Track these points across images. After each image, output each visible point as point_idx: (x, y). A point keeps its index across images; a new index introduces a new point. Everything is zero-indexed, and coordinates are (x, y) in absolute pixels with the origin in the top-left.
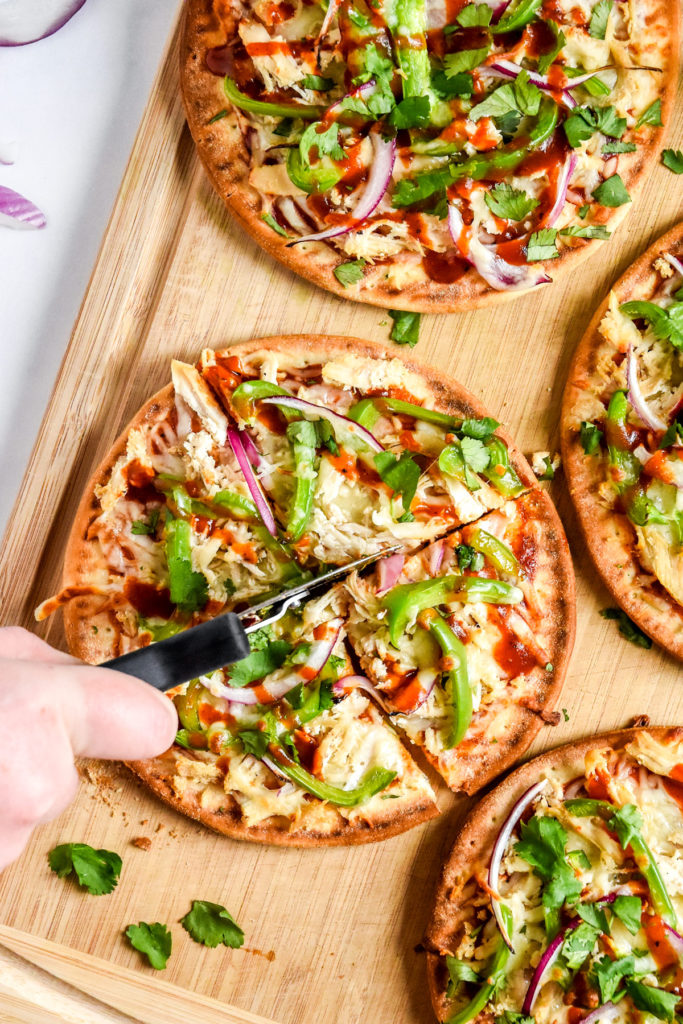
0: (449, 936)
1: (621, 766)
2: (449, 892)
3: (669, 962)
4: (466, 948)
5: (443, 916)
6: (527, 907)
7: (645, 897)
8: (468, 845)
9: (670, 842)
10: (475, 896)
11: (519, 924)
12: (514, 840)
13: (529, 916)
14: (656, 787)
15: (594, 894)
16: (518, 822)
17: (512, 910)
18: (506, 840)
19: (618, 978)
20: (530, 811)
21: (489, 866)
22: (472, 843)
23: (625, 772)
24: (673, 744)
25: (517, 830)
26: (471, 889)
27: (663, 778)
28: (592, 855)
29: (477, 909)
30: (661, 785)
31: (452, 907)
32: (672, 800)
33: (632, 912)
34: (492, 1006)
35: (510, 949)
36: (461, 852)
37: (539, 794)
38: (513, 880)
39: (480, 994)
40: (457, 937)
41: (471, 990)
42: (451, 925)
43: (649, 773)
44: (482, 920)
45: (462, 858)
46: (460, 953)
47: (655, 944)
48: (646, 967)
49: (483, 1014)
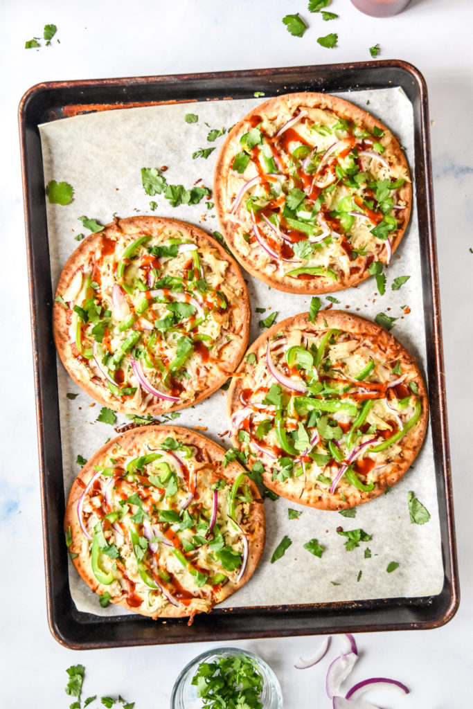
0: (255, 508)
1: (211, 595)
2: (260, 525)
3: (167, 532)
4: (247, 507)
5: (259, 515)
6: (228, 531)
7: (184, 553)
8: (256, 548)
9: (182, 574)
10: (249, 527)
11: (229, 524)
12: (242, 555)
13: (225, 528)
14: (195, 592)
15: (204, 547)
16: (242, 562)
17: (233, 530)
18: (245, 555)
19: (184, 521)
20: (240, 567)
21: (248, 541)
22: (257, 546)
23: (209, 593)
24: (194, 610)
25: (242, 559)
26: (252, 529)
27: (193, 597)
28: (210, 559)
29: (247, 522)
30: (193, 594)
31: (257, 520)
32: (187, 590)
33: (186, 544)
34: (230, 488)
35: (230, 517)
36: (261, 542)
37: (239, 574)
38: (237, 539)
40: (252, 509)
41: (240, 491)
42: (256, 513)
43: (199, 597)
44: (244, 520)
45: (259, 540)
46: (248, 505)
47: (174, 537)
48: (175, 527)
49: (232, 484)
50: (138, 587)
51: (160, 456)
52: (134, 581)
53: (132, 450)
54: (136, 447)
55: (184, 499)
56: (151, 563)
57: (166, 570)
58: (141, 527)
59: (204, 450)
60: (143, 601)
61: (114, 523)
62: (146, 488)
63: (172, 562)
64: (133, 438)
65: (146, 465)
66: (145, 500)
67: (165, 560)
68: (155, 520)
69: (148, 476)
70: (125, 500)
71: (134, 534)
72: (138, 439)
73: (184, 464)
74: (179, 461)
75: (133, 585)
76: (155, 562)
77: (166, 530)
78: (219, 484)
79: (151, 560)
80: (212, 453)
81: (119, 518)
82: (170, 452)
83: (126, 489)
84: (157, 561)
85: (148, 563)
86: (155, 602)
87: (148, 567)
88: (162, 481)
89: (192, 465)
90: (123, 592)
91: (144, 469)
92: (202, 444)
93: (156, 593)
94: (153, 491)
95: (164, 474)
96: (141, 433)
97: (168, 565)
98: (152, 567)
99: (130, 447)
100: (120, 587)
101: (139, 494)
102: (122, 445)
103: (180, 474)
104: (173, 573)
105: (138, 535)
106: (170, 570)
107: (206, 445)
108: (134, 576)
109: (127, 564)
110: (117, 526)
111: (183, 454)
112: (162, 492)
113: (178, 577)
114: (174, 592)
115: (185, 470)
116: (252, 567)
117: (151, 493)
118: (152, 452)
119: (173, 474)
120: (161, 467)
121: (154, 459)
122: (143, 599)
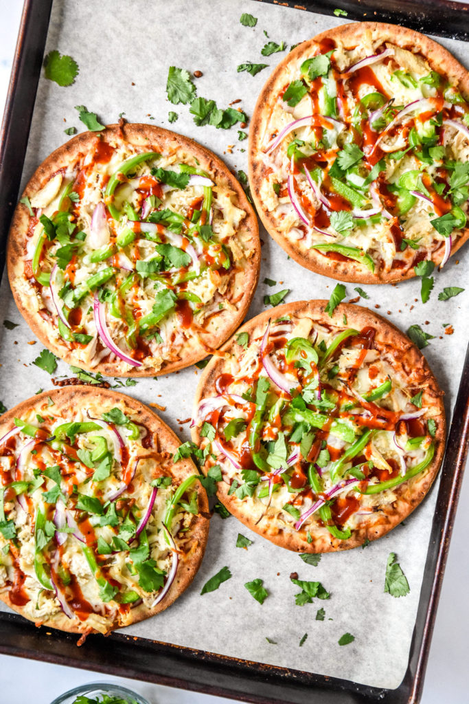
0: (198, 522)
1: (115, 614)
2: (199, 545)
3: (83, 524)
4: (188, 519)
5: (201, 532)
6: (157, 542)
7: (97, 554)
8: (186, 571)
9: (87, 579)
10: (185, 544)
11: (161, 534)
12: (167, 576)
13: (155, 538)
14: (96, 606)
15: (123, 554)
16: (165, 584)
17: (164, 542)
18: (171, 575)
19: (107, 515)
20: (160, 589)
21: (179, 561)
22: (189, 569)
23: (113, 612)
24: (89, 627)
25: (166, 580)
26: (187, 547)
27: (93, 611)
28: (126, 570)
29: (184, 537)
30: (94, 607)
31: (197, 537)
32: (88, 600)
33: (102, 544)
34: (174, 490)
35: (164, 525)
36: (194, 565)
37: (156, 598)
38: (166, 554)
39: (181, 496)
40: (193, 522)
41: (185, 497)
42: (197, 528)
43: (100, 613)
44: (180, 533)
45: (193, 562)
46: (191, 516)
47: (89, 532)
48: (94, 520)
49: (178, 485)
50: (28, 581)
51: (99, 428)
52: (26, 573)
53: (66, 411)
54: (72, 408)
55: (114, 488)
56: (53, 557)
57: (68, 569)
58: (52, 508)
59: (154, 435)
60: (30, 600)
61: (21, 494)
62: (71, 462)
63: (79, 562)
64: (72, 397)
65: (79, 434)
66: (66, 476)
67: (70, 557)
68: (71, 505)
69: (78, 448)
70: (42, 470)
71: (41, 515)
72: (77, 400)
73: (126, 445)
74: (121, 440)
75: (22, 577)
76: (57, 557)
77: (82, 520)
78: (162, 482)
79: (53, 552)
80: (163, 441)
81: (29, 490)
82: (113, 426)
83: (46, 457)
84: (61, 555)
85: (49, 556)
86: (43, 606)
87: (48, 560)
88: (94, 459)
89: (135, 449)
90: (8, 583)
91: (75, 438)
92: (154, 426)
93: (48, 594)
94: (79, 469)
95: (99, 451)
96: (83, 393)
97: (73, 564)
98: (52, 561)
99: (65, 407)
100: (5, 576)
101: (61, 468)
102: (56, 402)
103: (117, 456)
104: (77, 575)
105: (45, 518)
106: (74, 570)
107: (159, 429)
108: (27, 566)
109: (23, 550)
110: (23, 500)
111: (128, 433)
112: (90, 473)
113: (81, 582)
114: (71, 599)
115: (125, 453)
116: (175, 594)
117: (76, 470)
118: (91, 420)
119: (109, 454)
120: (96, 442)
121: (90, 430)
122: (30, 598)
